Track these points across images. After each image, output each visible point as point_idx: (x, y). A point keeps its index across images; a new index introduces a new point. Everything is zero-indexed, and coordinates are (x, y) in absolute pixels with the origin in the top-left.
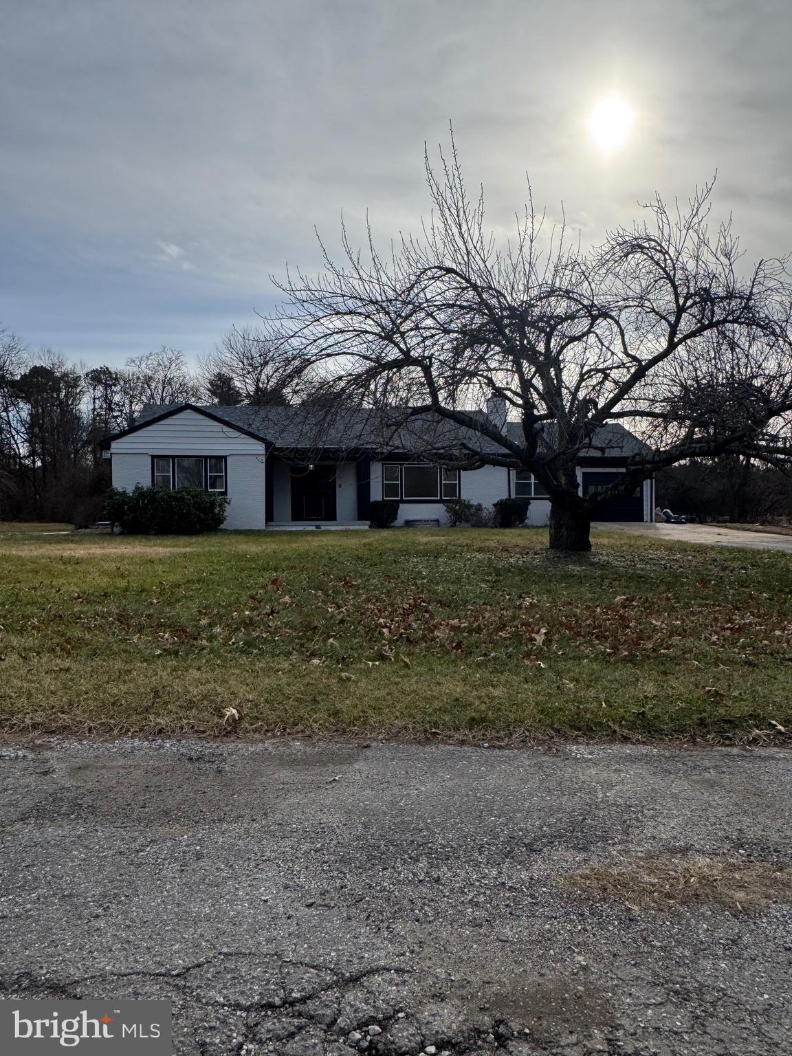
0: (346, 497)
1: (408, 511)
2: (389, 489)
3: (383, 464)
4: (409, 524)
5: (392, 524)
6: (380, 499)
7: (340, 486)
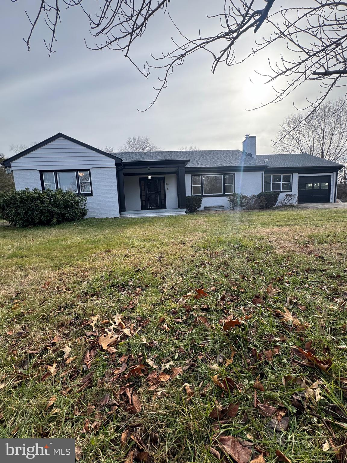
0: (171, 195)
1: (206, 202)
2: (195, 190)
3: (191, 175)
4: (207, 209)
5: (198, 209)
6: (190, 195)
7: (167, 189)
